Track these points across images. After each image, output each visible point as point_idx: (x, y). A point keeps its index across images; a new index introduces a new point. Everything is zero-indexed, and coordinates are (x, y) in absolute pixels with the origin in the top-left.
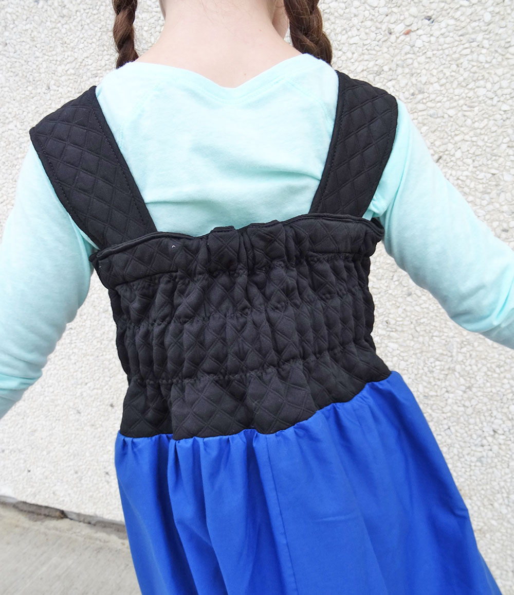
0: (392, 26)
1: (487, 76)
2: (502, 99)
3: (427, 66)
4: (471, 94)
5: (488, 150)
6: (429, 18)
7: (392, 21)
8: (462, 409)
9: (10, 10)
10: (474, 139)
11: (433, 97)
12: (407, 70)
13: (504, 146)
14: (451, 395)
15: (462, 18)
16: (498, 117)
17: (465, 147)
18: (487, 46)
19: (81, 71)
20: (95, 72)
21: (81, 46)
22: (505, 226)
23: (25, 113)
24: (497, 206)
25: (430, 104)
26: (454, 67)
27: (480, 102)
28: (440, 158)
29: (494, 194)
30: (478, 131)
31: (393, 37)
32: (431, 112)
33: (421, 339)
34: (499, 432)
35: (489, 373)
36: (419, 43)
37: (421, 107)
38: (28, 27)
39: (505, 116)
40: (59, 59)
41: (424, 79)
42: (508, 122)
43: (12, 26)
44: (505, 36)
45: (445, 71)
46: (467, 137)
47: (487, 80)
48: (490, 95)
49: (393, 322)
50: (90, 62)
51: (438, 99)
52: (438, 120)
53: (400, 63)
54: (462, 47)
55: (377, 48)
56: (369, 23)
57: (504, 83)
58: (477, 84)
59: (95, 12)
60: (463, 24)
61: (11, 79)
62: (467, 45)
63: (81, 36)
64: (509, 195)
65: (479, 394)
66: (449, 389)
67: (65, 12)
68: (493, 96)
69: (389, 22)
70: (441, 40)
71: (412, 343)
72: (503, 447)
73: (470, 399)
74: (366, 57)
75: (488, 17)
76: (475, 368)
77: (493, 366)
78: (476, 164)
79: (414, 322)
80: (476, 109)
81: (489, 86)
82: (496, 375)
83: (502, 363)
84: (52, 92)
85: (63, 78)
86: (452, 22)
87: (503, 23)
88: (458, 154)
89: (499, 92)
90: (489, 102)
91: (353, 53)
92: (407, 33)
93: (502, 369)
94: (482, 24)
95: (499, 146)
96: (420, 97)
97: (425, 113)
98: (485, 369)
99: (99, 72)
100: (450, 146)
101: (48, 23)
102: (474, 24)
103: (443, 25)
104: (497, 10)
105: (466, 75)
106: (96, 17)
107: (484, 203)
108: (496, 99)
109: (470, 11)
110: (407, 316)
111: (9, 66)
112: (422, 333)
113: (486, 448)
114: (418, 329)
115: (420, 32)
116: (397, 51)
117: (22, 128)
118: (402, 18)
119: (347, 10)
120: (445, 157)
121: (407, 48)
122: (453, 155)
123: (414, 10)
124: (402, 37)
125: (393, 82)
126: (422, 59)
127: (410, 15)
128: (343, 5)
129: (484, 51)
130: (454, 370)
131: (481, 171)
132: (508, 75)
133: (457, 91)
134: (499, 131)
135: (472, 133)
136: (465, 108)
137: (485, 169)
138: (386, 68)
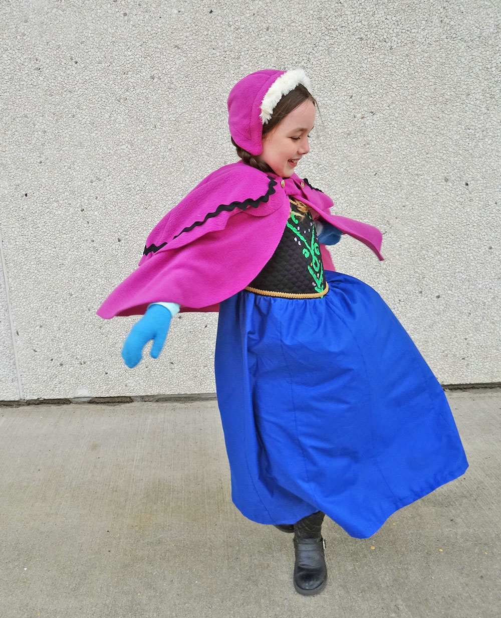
0: (356, 114)
1: (396, 139)
2: (402, 149)
3: (371, 133)
4: (390, 146)
5: (397, 171)
6: (372, 113)
7: (356, 112)
8: (385, 291)
9: (132, 81)
10: (391, 166)
11: (373, 146)
12: (362, 134)
13: (403, 170)
14: (380, 285)
15: (386, 114)
16: (401, 157)
17: (387, 169)
18: (396, 127)
19: (180, 119)
20: (189, 121)
21: (182, 106)
22: (404, 204)
23: (135, 140)
24: (401, 195)
25: (372, 150)
26: (383, 134)
27: (393, 150)
28: (376, 174)
29: (399, 190)
30: (393, 163)
31: (356, 119)
32: (373, 153)
33: (366, 259)
34: (402, 300)
35: (397, 273)
36: (367, 123)
37: (368, 151)
38: (144, 91)
39: (404, 157)
40: (165, 111)
41: (370, 139)
42: (405, 159)
43: (132, 90)
44: (403, 123)
45: (379, 136)
46: (388, 165)
47: (396, 141)
48: (398, 147)
49: (353, 252)
50: (187, 115)
51: (376, 148)
52: (376, 157)
53: (359, 130)
54: (386, 126)
55: (349, 123)
56: (345, 112)
57: (403, 143)
58: (392, 143)
59: (193, 89)
60: (387, 117)
61: (128, 120)
62: (388, 126)
63: (182, 100)
64: (405, 190)
65: (393, 283)
66: (379, 282)
67: (172, 86)
68: (399, 148)
69: (355, 112)
70: (377, 122)
71: (362, 261)
72: (404, 308)
73: (389, 286)
74: (343, 127)
75: (397, 115)
76: (391, 271)
77: (399, 269)
78: (392, 177)
79: (363, 251)
80: (392, 153)
81: (397, 143)
82: (400, 273)
83: (403, 267)
84: (157, 130)
85: (167, 122)
86: (382, 115)
87: (403, 118)
88: (384, 172)
89: (401, 147)
90: (397, 150)
91: (337, 124)
92: (362, 118)
93: (403, 270)
94: (394, 117)
95: (401, 169)
96: (368, 146)
97: (369, 153)
98: (395, 271)
99: (192, 121)
100: (381, 169)
101: (159, 91)
102: (391, 117)
103: (378, 116)
104: (400, 113)
105: (388, 138)
106: (193, 91)
107: (395, 194)
108: (400, 149)
109: (389, 111)
110: (360, 248)
111: (127, 111)
112: (367, 256)
113: (396, 309)
114: (365, 254)
115: (368, 118)
116: (358, 125)
117: (132, 148)
118: (360, 111)
119: (335, 105)
120: (378, 173)
121: (363, 125)
122: (382, 173)
123: (365, 108)
124: (360, 119)
125: (356, 139)
126: (369, 130)
127: (364, 110)
128: (333, 103)
129: (395, 129)
130: (382, 273)
131: (394, 180)
132: (405, 140)
133: (384, 145)
134: (401, 163)
135: (390, 163)
136: (387, 152)
137: (395, 179)
138: (353, 132)
